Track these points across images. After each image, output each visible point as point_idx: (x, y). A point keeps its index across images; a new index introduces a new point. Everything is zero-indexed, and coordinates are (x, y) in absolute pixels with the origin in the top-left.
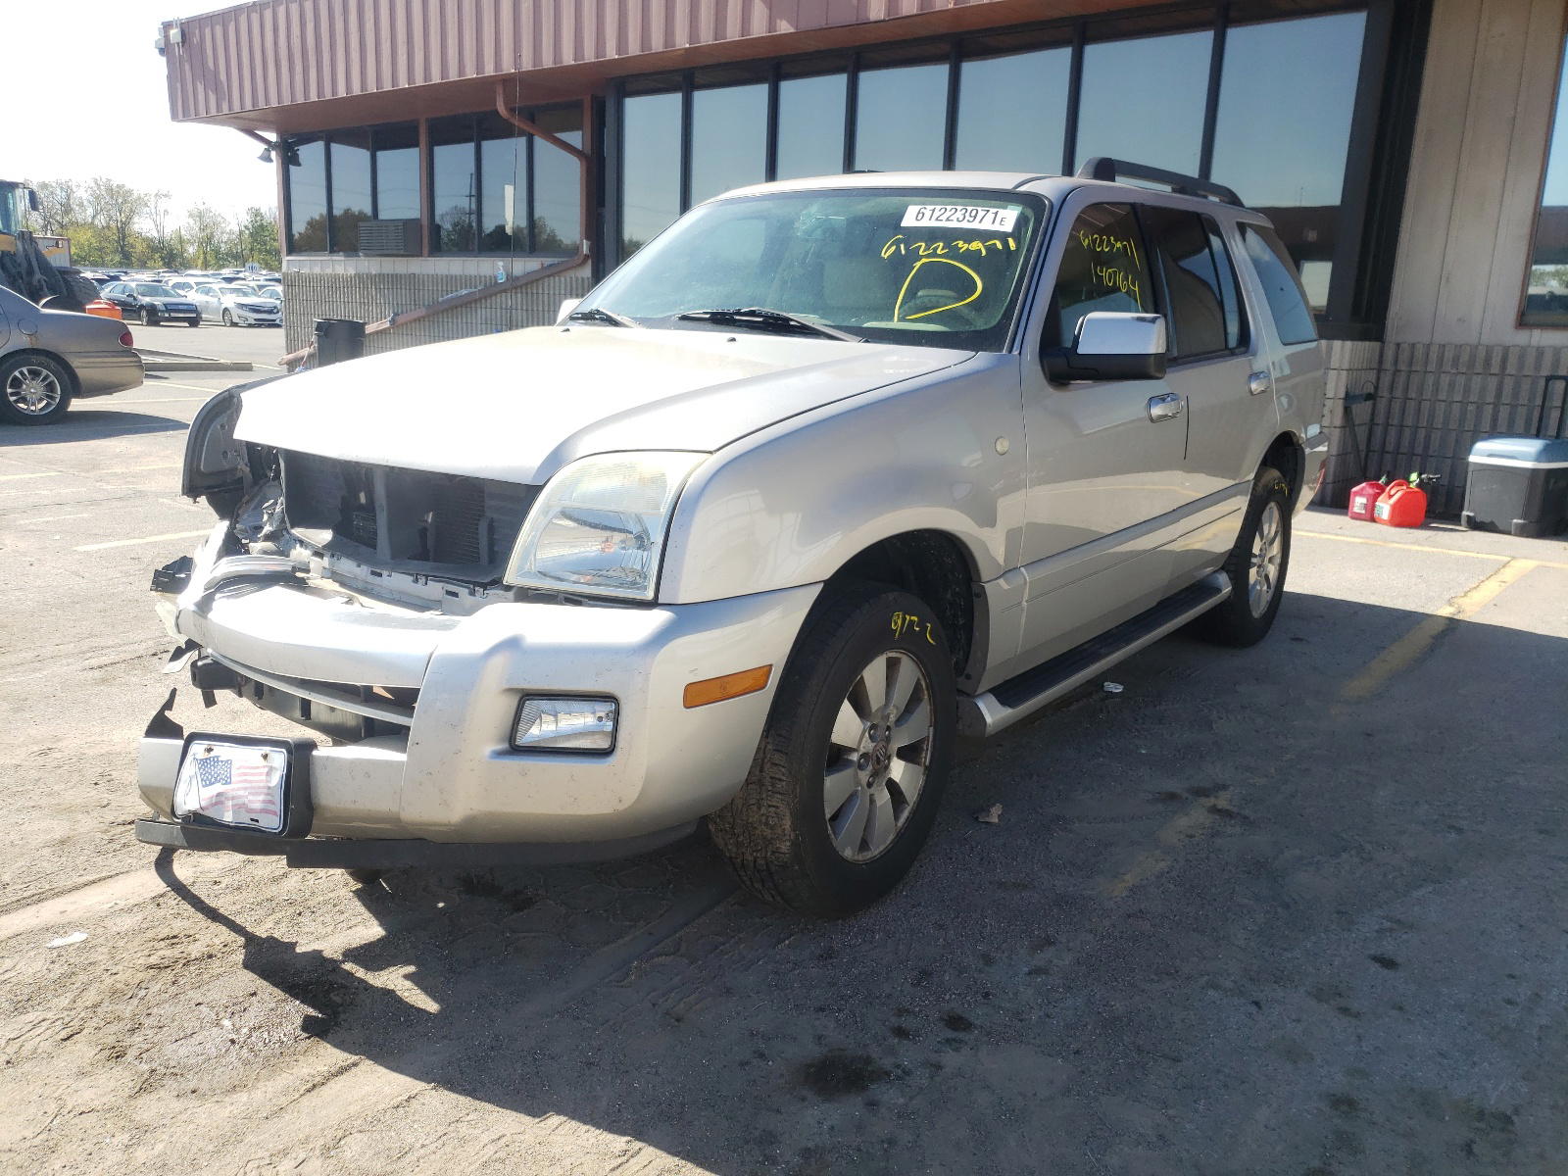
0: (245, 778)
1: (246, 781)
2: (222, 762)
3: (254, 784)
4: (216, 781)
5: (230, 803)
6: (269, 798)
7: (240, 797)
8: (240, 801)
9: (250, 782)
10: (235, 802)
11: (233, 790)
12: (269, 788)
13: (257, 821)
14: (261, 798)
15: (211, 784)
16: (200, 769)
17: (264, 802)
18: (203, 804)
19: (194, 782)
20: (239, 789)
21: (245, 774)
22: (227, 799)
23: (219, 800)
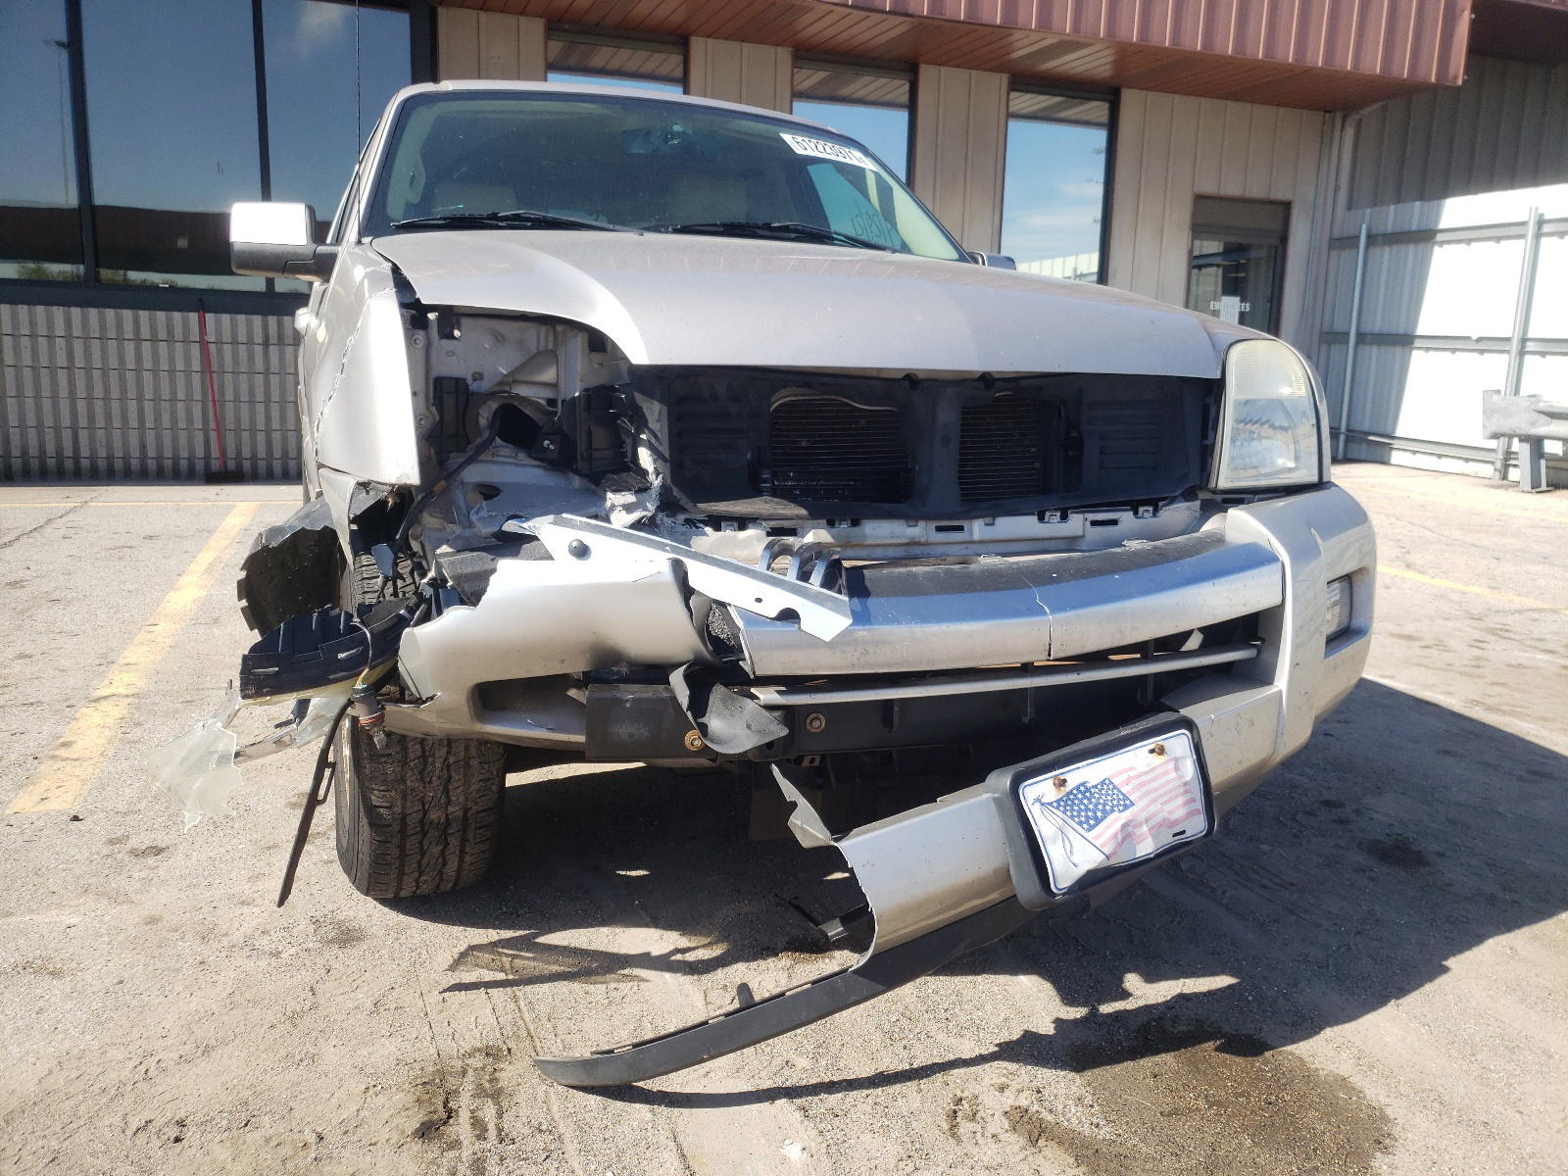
0: (1144, 789)
1: (1147, 793)
2: (1095, 787)
3: (1163, 790)
4: (1106, 814)
5: (1145, 828)
6: (1189, 796)
7: (1154, 815)
8: (1158, 819)
9: (1155, 790)
10: (1151, 823)
11: (1142, 810)
12: (1186, 784)
13: (1183, 832)
14: (1180, 800)
15: (1098, 821)
16: (1064, 812)
17: (1186, 803)
18: (1107, 850)
19: (1072, 835)
20: (1148, 806)
21: (1143, 784)
22: (1140, 825)
23: (1127, 834)
